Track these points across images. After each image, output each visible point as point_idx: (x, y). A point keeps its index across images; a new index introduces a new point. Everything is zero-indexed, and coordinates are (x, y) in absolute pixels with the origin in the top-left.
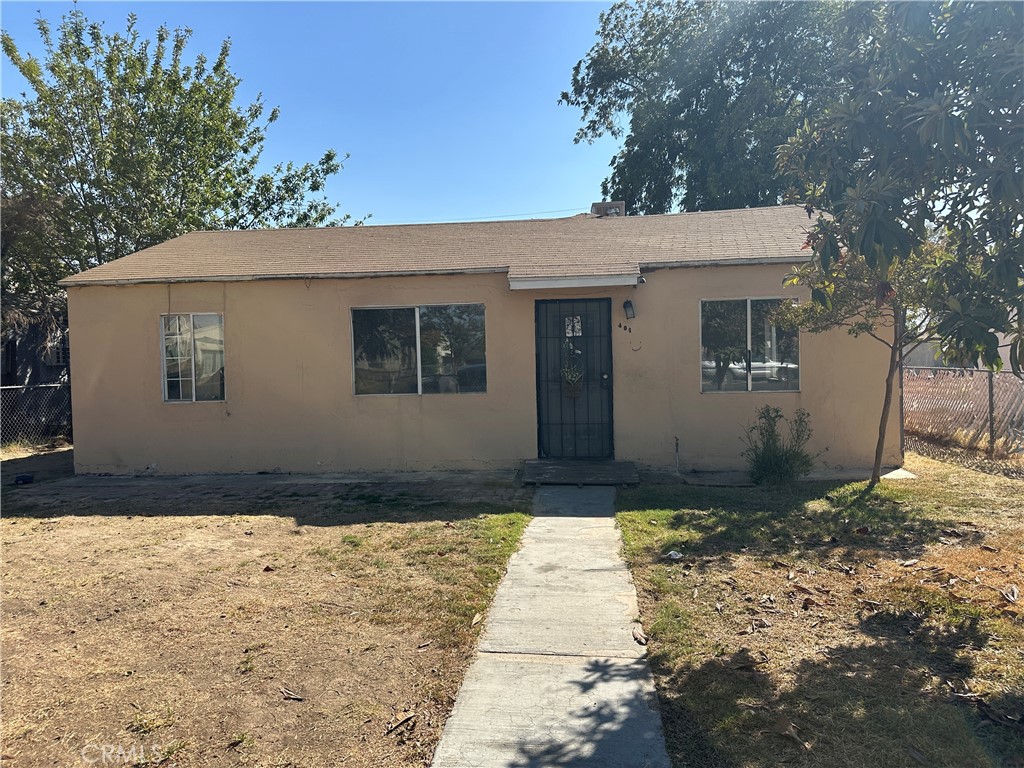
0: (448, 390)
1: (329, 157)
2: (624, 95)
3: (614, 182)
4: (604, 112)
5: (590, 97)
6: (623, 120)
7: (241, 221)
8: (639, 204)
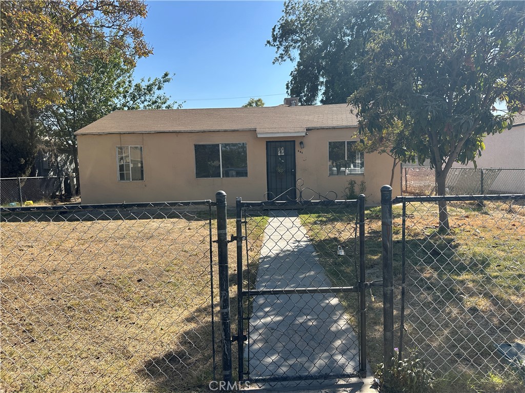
0: (233, 176)
1: (166, 75)
2: (296, 41)
3: (292, 83)
4: (287, 50)
5: (280, 42)
6: (295, 53)
7: (128, 104)
8: (303, 94)
